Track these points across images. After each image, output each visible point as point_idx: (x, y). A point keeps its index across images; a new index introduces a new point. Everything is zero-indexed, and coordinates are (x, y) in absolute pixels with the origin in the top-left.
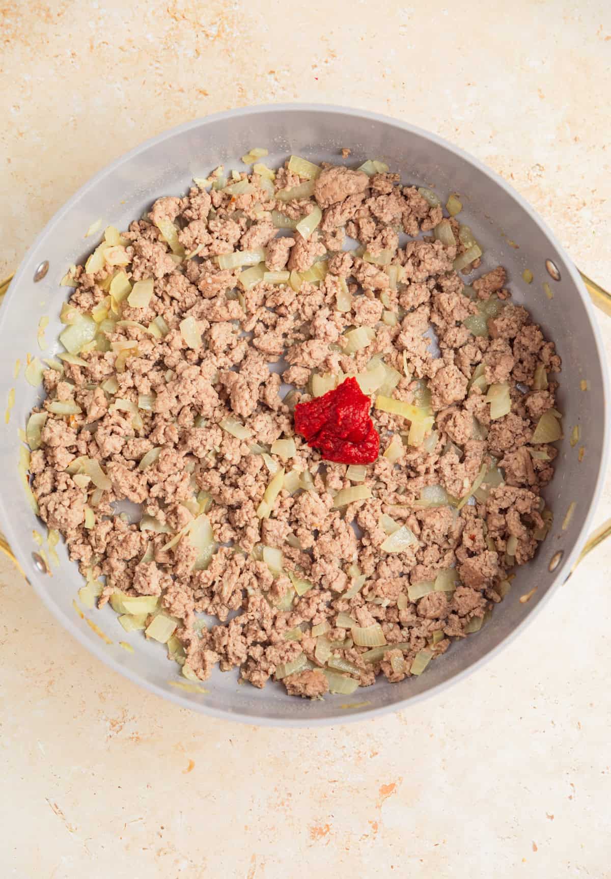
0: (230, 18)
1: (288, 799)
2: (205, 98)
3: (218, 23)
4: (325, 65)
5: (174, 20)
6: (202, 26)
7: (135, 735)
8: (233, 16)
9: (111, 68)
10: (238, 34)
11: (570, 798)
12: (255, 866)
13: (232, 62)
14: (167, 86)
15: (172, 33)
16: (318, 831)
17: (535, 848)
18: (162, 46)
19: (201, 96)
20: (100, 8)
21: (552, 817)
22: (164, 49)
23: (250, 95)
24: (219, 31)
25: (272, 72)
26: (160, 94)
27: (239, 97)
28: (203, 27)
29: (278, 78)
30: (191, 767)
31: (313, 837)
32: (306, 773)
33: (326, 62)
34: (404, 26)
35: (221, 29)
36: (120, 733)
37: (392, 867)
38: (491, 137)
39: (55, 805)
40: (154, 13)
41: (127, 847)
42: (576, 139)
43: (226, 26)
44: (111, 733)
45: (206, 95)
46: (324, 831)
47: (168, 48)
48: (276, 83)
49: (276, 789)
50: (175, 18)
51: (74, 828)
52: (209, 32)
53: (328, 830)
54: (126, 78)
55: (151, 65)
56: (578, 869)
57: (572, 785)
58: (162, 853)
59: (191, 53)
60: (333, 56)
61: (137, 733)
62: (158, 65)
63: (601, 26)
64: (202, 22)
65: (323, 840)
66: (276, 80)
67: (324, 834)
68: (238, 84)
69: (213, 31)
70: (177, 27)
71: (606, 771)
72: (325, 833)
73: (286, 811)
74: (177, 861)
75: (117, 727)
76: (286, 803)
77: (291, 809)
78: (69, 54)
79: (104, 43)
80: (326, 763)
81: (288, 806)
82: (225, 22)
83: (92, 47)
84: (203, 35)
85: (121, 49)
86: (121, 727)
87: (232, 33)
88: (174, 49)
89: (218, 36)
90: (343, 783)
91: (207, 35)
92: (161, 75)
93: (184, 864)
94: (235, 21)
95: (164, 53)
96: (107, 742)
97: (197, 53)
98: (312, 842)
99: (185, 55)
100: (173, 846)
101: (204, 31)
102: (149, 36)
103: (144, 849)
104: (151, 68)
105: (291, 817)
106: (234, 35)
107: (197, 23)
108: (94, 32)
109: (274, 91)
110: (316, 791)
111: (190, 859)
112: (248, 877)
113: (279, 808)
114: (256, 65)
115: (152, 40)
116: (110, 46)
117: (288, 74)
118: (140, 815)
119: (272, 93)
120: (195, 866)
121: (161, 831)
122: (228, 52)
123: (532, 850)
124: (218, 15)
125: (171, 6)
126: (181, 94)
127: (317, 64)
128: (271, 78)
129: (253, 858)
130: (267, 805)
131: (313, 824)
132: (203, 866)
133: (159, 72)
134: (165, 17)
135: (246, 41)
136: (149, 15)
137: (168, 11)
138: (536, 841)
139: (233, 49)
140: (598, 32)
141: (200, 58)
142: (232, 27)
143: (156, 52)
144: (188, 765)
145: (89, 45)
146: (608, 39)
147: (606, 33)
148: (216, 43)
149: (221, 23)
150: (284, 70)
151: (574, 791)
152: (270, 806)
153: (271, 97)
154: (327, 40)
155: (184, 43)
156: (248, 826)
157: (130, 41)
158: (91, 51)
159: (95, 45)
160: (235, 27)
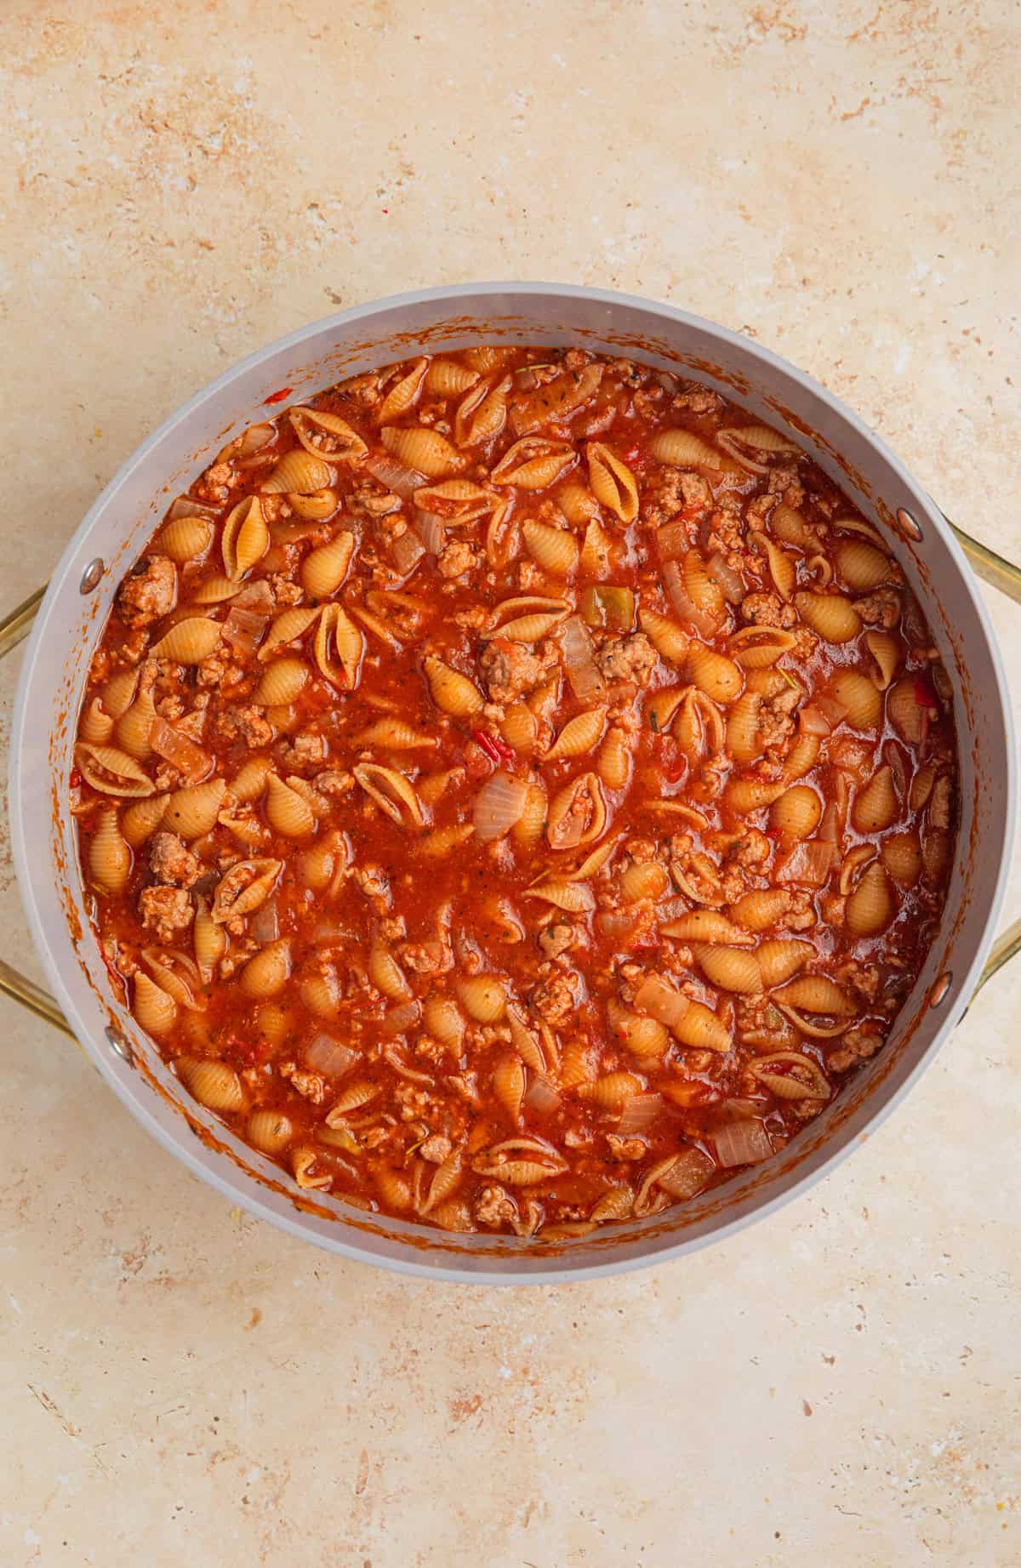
0: (241, 122)
1: (413, 1361)
2: (210, 254)
3: (223, 132)
4: (397, 188)
5: (150, 132)
6: (195, 138)
7: (164, 1275)
8: (245, 119)
9: (56, 215)
10: (257, 147)
11: (859, 1327)
12: (367, 1468)
13: (248, 193)
14: (147, 238)
15: (149, 152)
16: (464, 1407)
17: (808, 1411)
18: (134, 174)
19: (202, 251)
20: (30, 120)
21: (832, 1361)
22: (139, 179)
23: (281, 245)
24: (224, 145)
25: (314, 206)
26: (137, 252)
27: (264, 249)
28: (198, 139)
29: (323, 212)
30: (256, 1320)
31: (456, 1418)
32: (439, 1316)
33: (399, 184)
34: (521, 117)
35: (227, 140)
36: (140, 1273)
38: (670, 288)
39: (44, 1395)
40: (118, 121)
41: (162, 1454)
42: (804, 282)
43: (235, 136)
44: (125, 1274)
45: (211, 248)
46: (473, 1406)
47: (145, 177)
48: (321, 223)
49: (393, 1346)
50: (153, 127)
51: (75, 1428)
52: (207, 147)
53: (480, 1404)
54: (79, 230)
55: (119, 205)
56: (878, 1438)
57: (860, 1307)
58: (218, 1459)
59: (182, 183)
60: (410, 173)
61: (167, 1272)
62: (130, 205)
63: (834, 98)
64: (197, 131)
65: (473, 1420)
66: (321, 217)
67: (473, 1411)
68: (260, 229)
69: (215, 145)
70: (157, 142)
71: (912, 1281)
72: (477, 1407)
73: (410, 1378)
74: (243, 1471)
75: (135, 1265)
76: (411, 1366)
77: (418, 1376)
79: (40, 174)
80: (469, 1298)
81: (413, 1370)
82: (233, 129)
83: (22, 183)
84: (200, 152)
85: (70, 182)
86: (141, 1265)
87: (246, 146)
88: (154, 178)
89: (224, 152)
90: (498, 1327)
91: (206, 153)
92: (135, 221)
93: (254, 1475)
94: (249, 127)
95: (138, 186)
96: (120, 1289)
97: (192, 181)
98: (455, 1425)
99: (173, 187)
100: (236, 1446)
101: (200, 146)
102: (113, 159)
103: (189, 1454)
104: (120, 210)
105: (419, 1387)
106: (249, 150)
107: (189, 134)
108: (25, 160)
109: (318, 235)
110: (455, 1344)
111: (263, 1465)
112: (358, 1488)
113: (400, 1375)
114: (287, 196)
115: (116, 167)
116: (51, 180)
117: (339, 207)
118: (180, 1401)
119: (316, 239)
120: (273, 1475)
121: (215, 1424)
122: (240, 177)
123: (803, 1414)
124: (221, 118)
125: (144, 106)
126: (170, 249)
127: (385, 188)
128: (312, 216)
129: (364, 1458)
130: (381, 1371)
131: (455, 1397)
132: (286, 1475)
133: (133, 216)
134: (136, 126)
135: (269, 158)
136: (110, 126)
137: (141, 117)
138: (808, 1400)
139: (248, 172)
140: (830, 108)
141: (197, 189)
142: (244, 137)
143: (126, 184)
144: (250, 1316)
145: (17, 180)
146: (846, 117)
147: (843, 109)
148: (222, 164)
149: (228, 132)
150: (332, 201)
151: (865, 1317)
152: (385, 1373)
153: (314, 246)
154: (397, 149)
155: (169, 167)
156: (352, 1405)
157: (83, 169)
158: (22, 190)
159: (28, 179)
160: (250, 137)
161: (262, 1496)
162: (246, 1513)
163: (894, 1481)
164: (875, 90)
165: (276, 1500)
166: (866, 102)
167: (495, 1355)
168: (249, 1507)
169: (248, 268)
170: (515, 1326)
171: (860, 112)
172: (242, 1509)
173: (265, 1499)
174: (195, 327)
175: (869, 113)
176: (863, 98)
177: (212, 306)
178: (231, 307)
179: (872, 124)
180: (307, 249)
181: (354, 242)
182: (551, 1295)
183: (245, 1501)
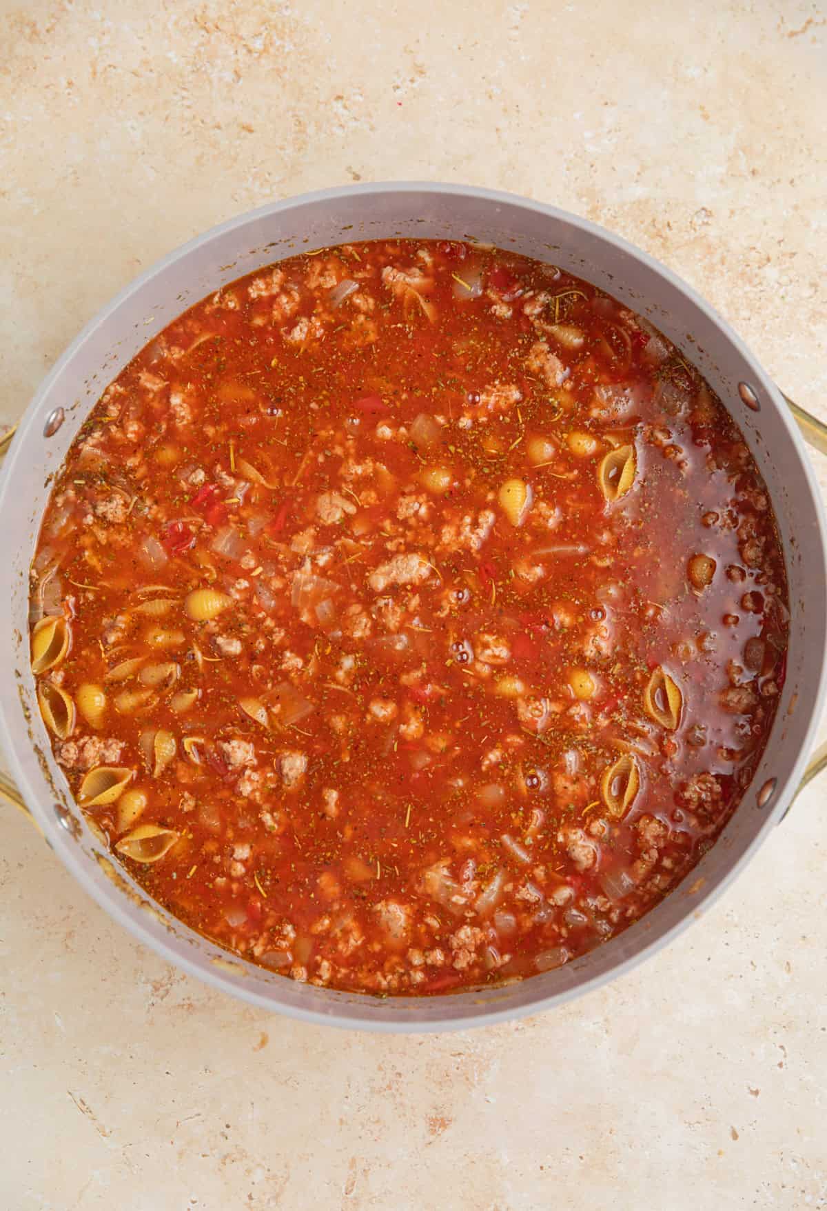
0: (280, 26)
1: (397, 1082)
2: (250, 135)
3: (265, 34)
4: (410, 85)
5: (203, 32)
6: (241, 38)
7: (187, 1002)
8: (284, 23)
9: (122, 100)
10: (293, 47)
11: (780, 1065)
12: (355, 1173)
13: (284, 86)
14: (198, 121)
15: (202, 49)
16: (439, 1123)
17: (735, 1136)
18: (189, 68)
19: (244, 133)
20: (103, 19)
21: (756, 1093)
22: (193, 72)
23: (311, 130)
24: (265, 45)
25: (339, 98)
26: (189, 133)
27: (296, 133)
28: (244, 39)
29: (348, 103)
30: (263, 1043)
31: (433, 1132)
32: (420, 1044)
33: (412, 81)
34: (517, 28)
35: (268, 42)
36: (166, 999)
37: (542, 1168)
38: (639, 174)
39: (82, 1101)
40: (176, 23)
41: (181, 1154)
42: (754, 172)
43: (275, 38)
44: (153, 1000)
45: (251, 131)
47: (198, 70)
48: (346, 112)
49: (380, 1069)
50: (205, 29)
51: (107, 1131)
52: (252, 46)
54: (142, 113)
55: (175, 93)
56: (794, 1161)
57: (782, 1047)
58: (228, 1161)
59: (229, 76)
60: (422, 73)
61: (189, 998)
62: (184, 93)
63: (782, 18)
64: (243, 32)
65: (447, 1134)
66: (345, 107)
68: (294, 116)
69: (258, 45)
70: (209, 42)
73: (394, 1096)
74: (249, 1171)
75: (161, 992)
76: (395, 1086)
77: (401, 1094)
78: (65, 83)
79: (110, 66)
81: (397, 1090)
82: (273, 32)
83: (95, 73)
84: (244, 51)
85: (135, 74)
86: (167, 991)
87: (283, 47)
88: (205, 72)
89: (265, 50)
90: (470, 1056)
91: (250, 51)
92: (189, 107)
93: (259, 1175)
94: (287, 30)
95: (191, 78)
96: (148, 1011)
97: (238, 75)
98: (432, 1138)
99: (220, 79)
100: (244, 1151)
101: (245, 46)
102: (171, 55)
103: (203, 1156)
104: (177, 98)
105: (401, 1104)
106: (287, 50)
107: (237, 35)
108: (97, 52)
109: (343, 123)
110: (434, 1069)
111: (266, 1167)
112: (347, 1189)
113: (385, 1093)
114: (317, 89)
115: (175, 60)
116: (119, 71)
117: (361, 99)
118: (196, 1111)
119: (341, 125)
120: (275, 1177)
121: (227, 1131)
122: (278, 72)
123: (731, 1139)
124: (263, 23)
125: (199, 12)
126: (218, 131)
127: (400, 84)
128: (338, 106)
129: (353, 1163)
130: (368, 1090)
131: (433, 1113)
132: (285, 1176)
133: (186, 102)
134: (192, 29)
135: (304, 57)
136: (170, 26)
137: (196, 20)
138: (736, 1127)
139: (285, 68)
140: (779, 26)
141: (241, 82)
142: (282, 38)
143: (181, 76)
144: (260, 1039)
145: (91, 70)
146: (792, 34)
147: (790, 27)
148: (263, 61)
149: (268, 34)
150: (354, 94)
151: (785, 1056)
152: (372, 1091)
153: (339, 132)
154: (411, 52)
155: (219, 62)
156: (344, 1119)
157: (146, 62)
158: (94, 78)
159: (100, 69)
160: (287, 39)
161: (264, 1194)
162: (250, 1208)
163: (808, 1198)
164: (817, 12)
165: (276, 1197)
166: (809, 22)
167: (467, 1079)
168: (253, 1203)
169: (282, 148)
170: (485, 1055)
171: (804, 30)
172: (246, 1204)
173: (268, 1196)
174: (237, 197)
175: (811, 32)
176: (808, 18)
177: (251, 179)
178: (266, 181)
179: (814, 41)
180: (332, 134)
181: (372, 129)
182: (517, 1029)
183: (250, 1197)
